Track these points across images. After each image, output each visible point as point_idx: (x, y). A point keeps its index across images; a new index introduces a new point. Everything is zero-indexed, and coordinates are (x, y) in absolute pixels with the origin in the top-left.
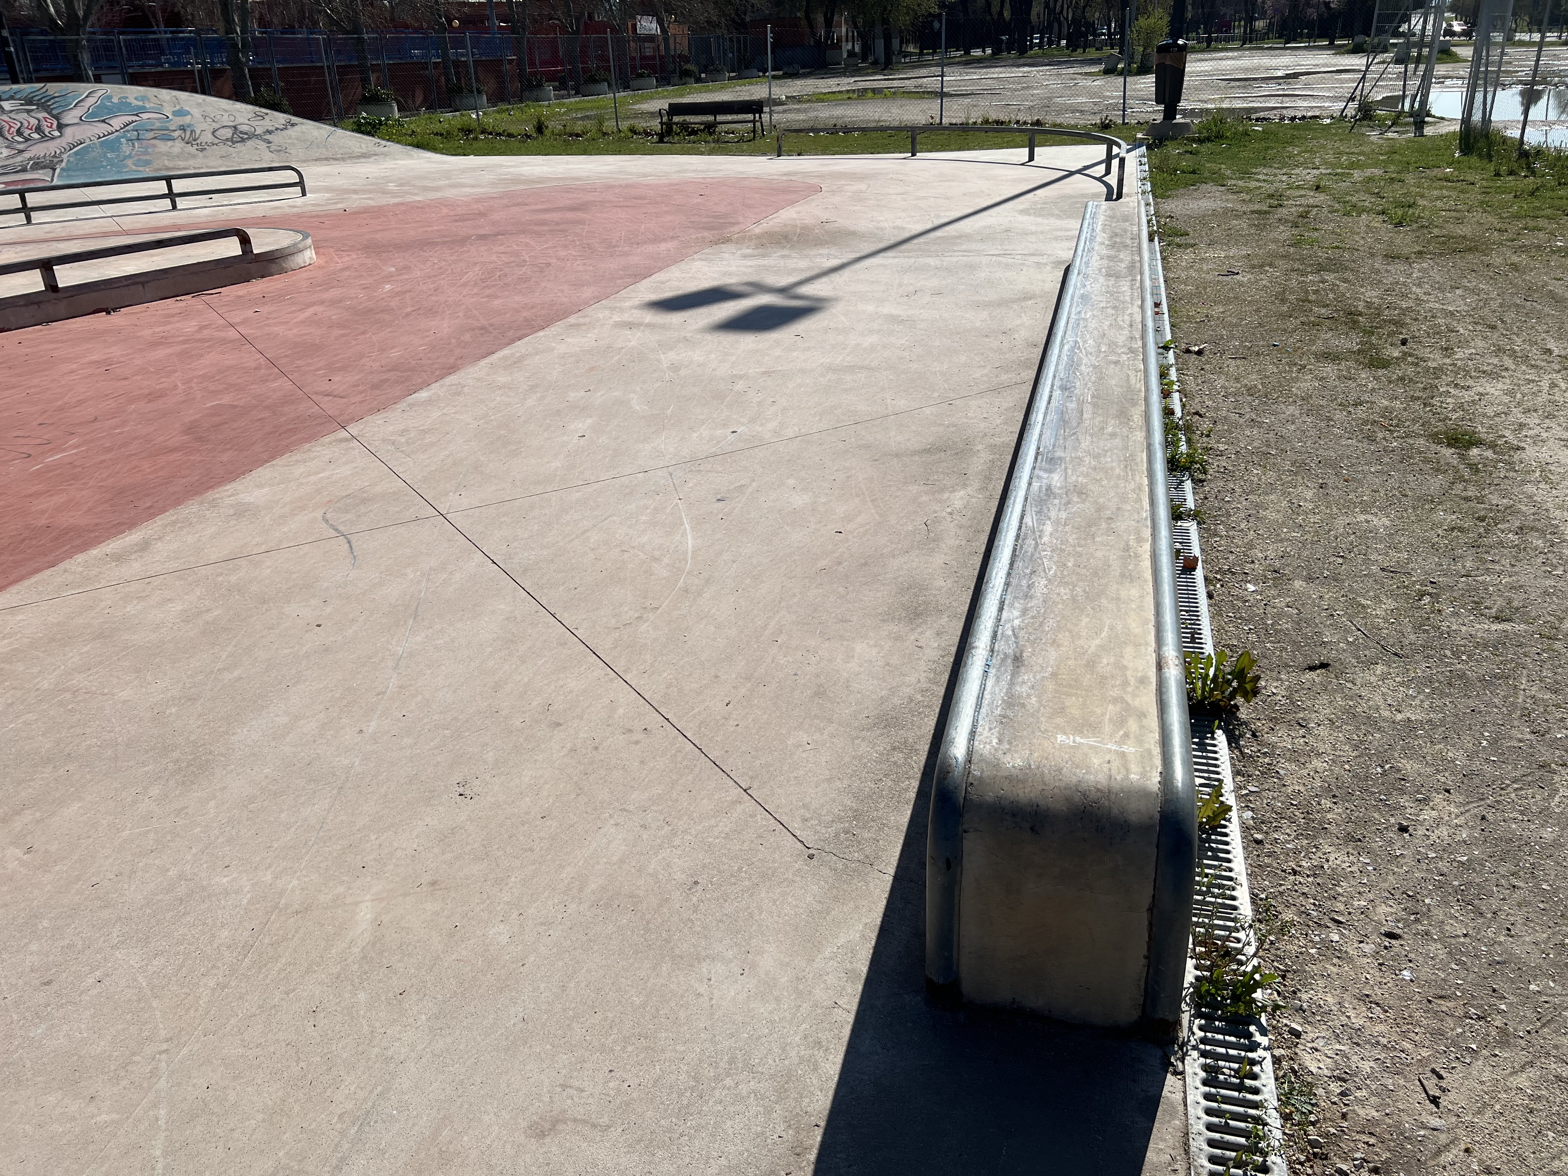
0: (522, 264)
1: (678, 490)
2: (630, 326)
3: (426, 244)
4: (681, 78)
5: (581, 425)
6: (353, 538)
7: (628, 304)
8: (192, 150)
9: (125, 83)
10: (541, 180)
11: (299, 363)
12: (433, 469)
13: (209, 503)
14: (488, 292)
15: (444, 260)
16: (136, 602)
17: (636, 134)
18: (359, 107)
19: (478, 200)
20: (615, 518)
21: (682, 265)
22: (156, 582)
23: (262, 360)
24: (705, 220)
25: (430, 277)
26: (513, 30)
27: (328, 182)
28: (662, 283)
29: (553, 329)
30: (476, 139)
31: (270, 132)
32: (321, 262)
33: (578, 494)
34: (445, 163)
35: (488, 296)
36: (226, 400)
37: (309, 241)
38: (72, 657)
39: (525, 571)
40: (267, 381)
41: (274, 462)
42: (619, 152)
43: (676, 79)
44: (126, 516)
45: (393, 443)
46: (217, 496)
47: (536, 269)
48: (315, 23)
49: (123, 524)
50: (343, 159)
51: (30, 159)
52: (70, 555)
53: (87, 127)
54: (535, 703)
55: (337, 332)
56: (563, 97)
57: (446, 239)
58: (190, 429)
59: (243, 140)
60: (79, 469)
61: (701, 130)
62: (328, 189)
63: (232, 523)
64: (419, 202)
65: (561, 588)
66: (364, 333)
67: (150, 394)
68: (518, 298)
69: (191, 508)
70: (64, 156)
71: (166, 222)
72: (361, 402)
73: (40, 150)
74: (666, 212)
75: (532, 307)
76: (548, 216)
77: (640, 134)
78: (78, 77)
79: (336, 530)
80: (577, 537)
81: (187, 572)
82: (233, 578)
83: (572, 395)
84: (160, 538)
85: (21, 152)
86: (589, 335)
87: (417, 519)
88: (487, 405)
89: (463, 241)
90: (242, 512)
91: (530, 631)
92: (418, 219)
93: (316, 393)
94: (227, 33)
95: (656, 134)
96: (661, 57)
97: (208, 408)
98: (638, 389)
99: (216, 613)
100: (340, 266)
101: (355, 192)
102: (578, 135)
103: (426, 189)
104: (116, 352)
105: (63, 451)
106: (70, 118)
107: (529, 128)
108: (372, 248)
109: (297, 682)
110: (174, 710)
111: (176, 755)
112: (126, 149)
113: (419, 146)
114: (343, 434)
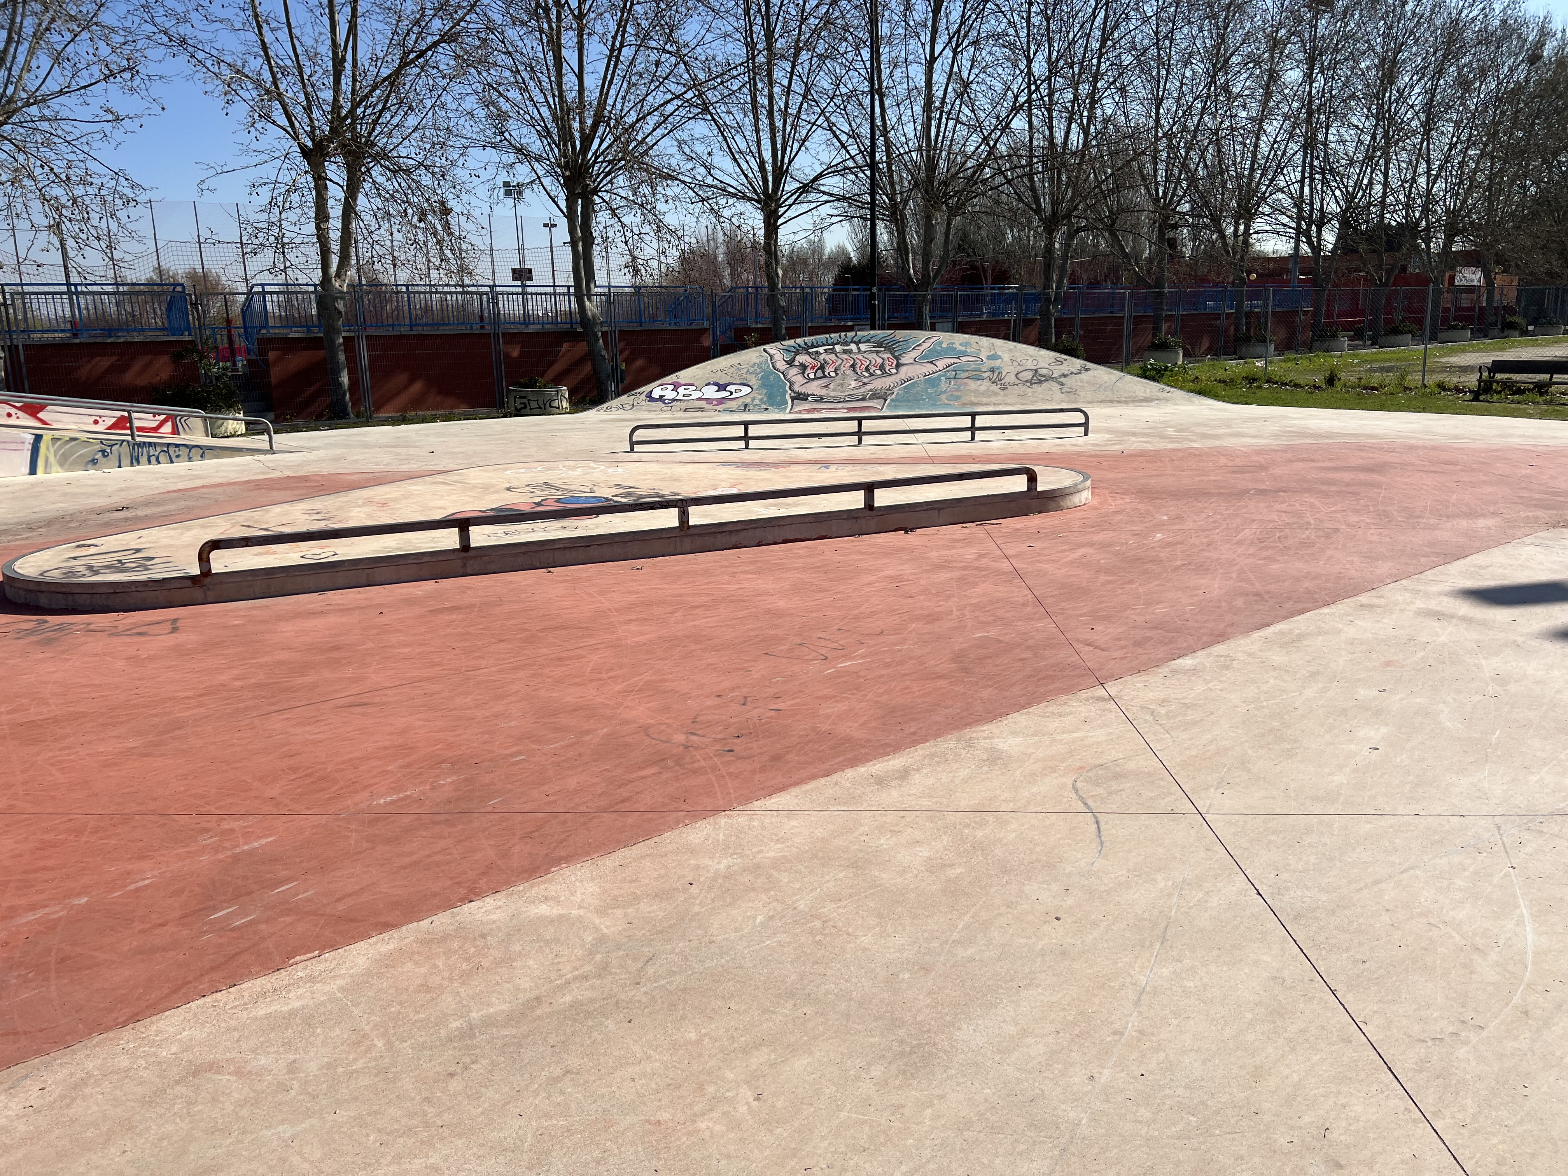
0: (1306, 526)
1: (1510, 852)
2: (1439, 616)
3: (1201, 494)
4: (1502, 331)
5: (1376, 733)
6: (1101, 817)
7: (1435, 588)
8: (994, 388)
9: (953, 332)
10: (1331, 435)
11: (1064, 605)
12: (1194, 753)
13: (966, 741)
14: (1265, 554)
15: (1220, 514)
16: (889, 836)
17: (1444, 389)
18: (1146, 354)
19: (1259, 452)
20: (1418, 872)
21: (1509, 548)
22: (910, 817)
23: (1030, 596)
24: (1538, 496)
25: (1203, 530)
26: (1314, 282)
27: (1110, 424)
28: (1481, 567)
29: (1340, 606)
30: (1260, 387)
31: (1065, 376)
32: (1095, 502)
33: (1368, 826)
34: (1226, 410)
35: (1264, 559)
36: (993, 632)
37: (1089, 483)
38: (828, 882)
39: (1297, 917)
40: (1031, 619)
41: (1030, 710)
42: (1424, 410)
43: (1496, 332)
44: (893, 737)
45: (1152, 713)
46: (974, 735)
47: (1321, 534)
48: (1119, 279)
49: (888, 745)
50: (1126, 402)
51: (870, 390)
52: (841, 768)
53: (918, 366)
54: (1307, 1119)
55: (1103, 578)
56: (1356, 348)
57: (1223, 491)
58: (957, 658)
59: (1040, 382)
60: (862, 680)
61: (1529, 390)
62: (1109, 431)
63: (985, 768)
64: (1197, 449)
65: (1344, 956)
66: (1130, 582)
67: (929, 615)
68: (1299, 565)
69: (948, 744)
70: (896, 390)
71: (963, 452)
72: (1122, 659)
73: (878, 384)
74: (1484, 482)
75: (1315, 578)
76: (1337, 476)
77: (1449, 390)
78: (918, 326)
79: (1085, 804)
80: (1366, 886)
81: (938, 814)
82: (979, 834)
83: (1362, 693)
84: (918, 770)
85: (865, 384)
86: (1386, 621)
87: (1172, 813)
88: (1259, 687)
89: (1242, 494)
90: (995, 758)
91: (1301, 1006)
92: (1194, 467)
93: (1078, 641)
94: (1044, 289)
95: (1470, 391)
96: (1481, 308)
97: (975, 639)
98: (1449, 699)
99: (959, 871)
100: (1113, 509)
101: (1134, 434)
102: (1374, 389)
103: (1205, 436)
104: (907, 569)
105: (853, 659)
106: (906, 359)
107: (1319, 379)
108: (1146, 493)
109: (1029, 985)
110: (907, 976)
111: (901, 1032)
112: (943, 385)
113: (1201, 392)
114: (1100, 692)
